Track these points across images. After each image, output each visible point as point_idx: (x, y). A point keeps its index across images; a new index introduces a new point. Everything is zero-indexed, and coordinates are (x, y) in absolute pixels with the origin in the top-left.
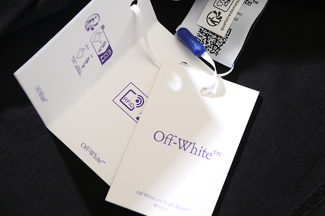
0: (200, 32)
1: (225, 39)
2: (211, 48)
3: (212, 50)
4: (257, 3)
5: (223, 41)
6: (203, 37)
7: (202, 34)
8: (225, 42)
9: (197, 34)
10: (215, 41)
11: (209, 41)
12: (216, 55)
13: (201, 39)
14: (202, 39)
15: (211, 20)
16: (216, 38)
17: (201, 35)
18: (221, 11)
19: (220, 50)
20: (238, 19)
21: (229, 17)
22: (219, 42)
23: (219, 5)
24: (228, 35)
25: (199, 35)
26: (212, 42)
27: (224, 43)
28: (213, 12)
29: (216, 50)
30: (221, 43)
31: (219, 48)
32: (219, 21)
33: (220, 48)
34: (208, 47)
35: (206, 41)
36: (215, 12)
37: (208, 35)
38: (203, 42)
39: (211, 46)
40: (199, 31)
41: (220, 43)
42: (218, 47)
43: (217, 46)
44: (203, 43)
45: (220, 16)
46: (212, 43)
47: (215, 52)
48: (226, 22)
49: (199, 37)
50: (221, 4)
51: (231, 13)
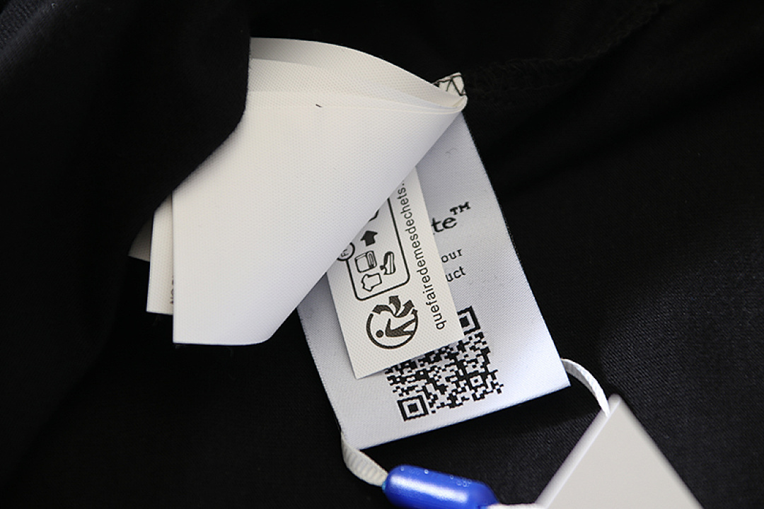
0: (395, 382)
1: (479, 342)
2: (464, 390)
3: (473, 391)
4: (466, 205)
5: (479, 352)
6: (417, 386)
7: (406, 383)
8: (487, 348)
9: (394, 391)
10: (456, 369)
11: (442, 381)
12: (499, 391)
13: (419, 394)
14: (418, 391)
15: (387, 336)
16: (453, 361)
17: (407, 385)
18: (393, 293)
19: (496, 374)
20: (461, 269)
21: (427, 284)
22: (469, 362)
23: (372, 287)
24: (478, 327)
25: (403, 390)
26: (453, 377)
27: (485, 352)
28: (374, 314)
29: (485, 384)
30: (481, 359)
31: (487, 373)
32: (413, 317)
33: (490, 371)
34: (454, 394)
35: (436, 388)
36: (379, 309)
37: (422, 373)
38: (431, 394)
39: (458, 386)
40: (391, 384)
41: (477, 362)
42: (481, 374)
43: (476, 373)
44: (432, 397)
45: (402, 303)
46: (456, 379)
47: (487, 387)
48: (432, 301)
49: (408, 394)
50: (376, 280)
51: (424, 271)
